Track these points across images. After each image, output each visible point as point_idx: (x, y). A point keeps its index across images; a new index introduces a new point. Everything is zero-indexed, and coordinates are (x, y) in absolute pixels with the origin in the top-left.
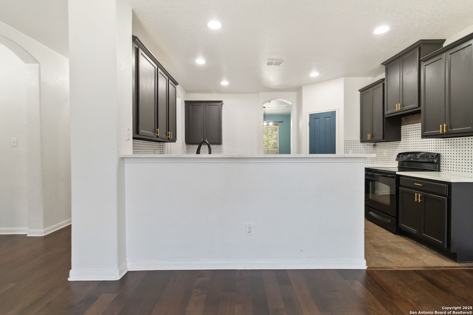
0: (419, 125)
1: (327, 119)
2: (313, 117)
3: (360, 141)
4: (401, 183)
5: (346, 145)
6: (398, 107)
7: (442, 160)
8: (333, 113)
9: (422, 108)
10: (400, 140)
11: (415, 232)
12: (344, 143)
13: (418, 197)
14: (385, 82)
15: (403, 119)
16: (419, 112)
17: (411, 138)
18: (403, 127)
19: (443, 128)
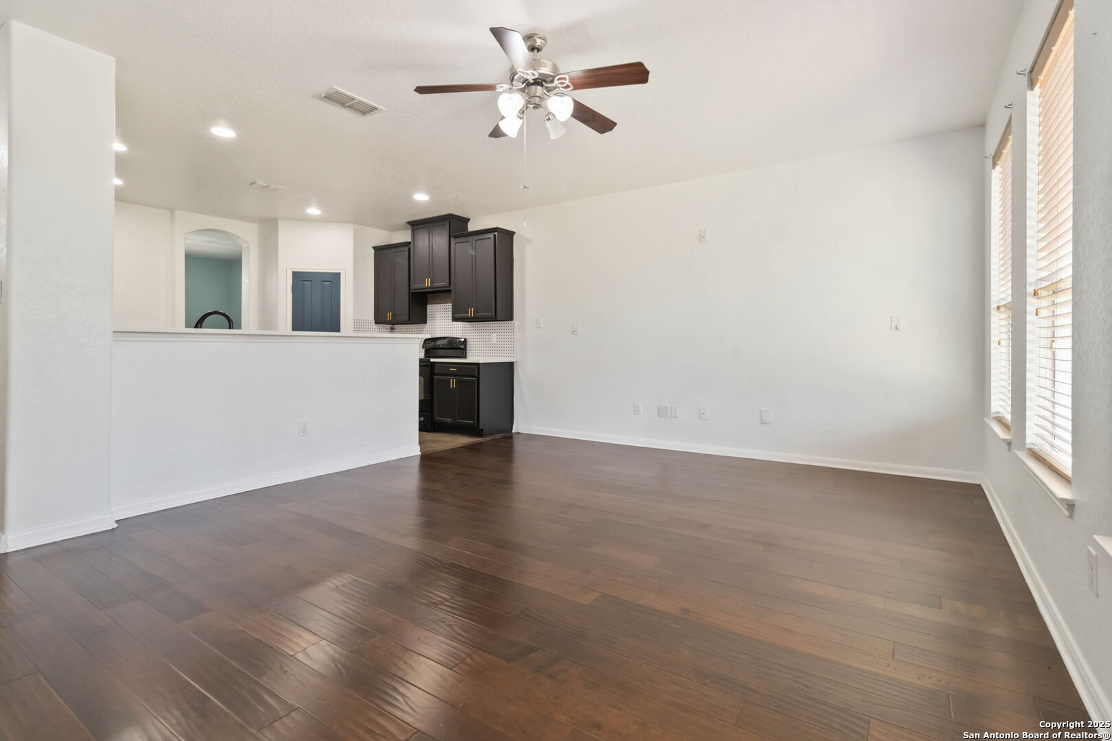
0: (449, 306)
1: (325, 283)
2: (300, 279)
3: (374, 322)
4: (436, 372)
5: (356, 326)
6: (428, 283)
7: (468, 346)
8: (337, 276)
9: (452, 288)
10: (426, 323)
11: (449, 422)
12: (353, 324)
13: (453, 383)
14: (412, 246)
15: (429, 296)
16: (450, 291)
17: (438, 321)
18: (429, 307)
19: (471, 312)
